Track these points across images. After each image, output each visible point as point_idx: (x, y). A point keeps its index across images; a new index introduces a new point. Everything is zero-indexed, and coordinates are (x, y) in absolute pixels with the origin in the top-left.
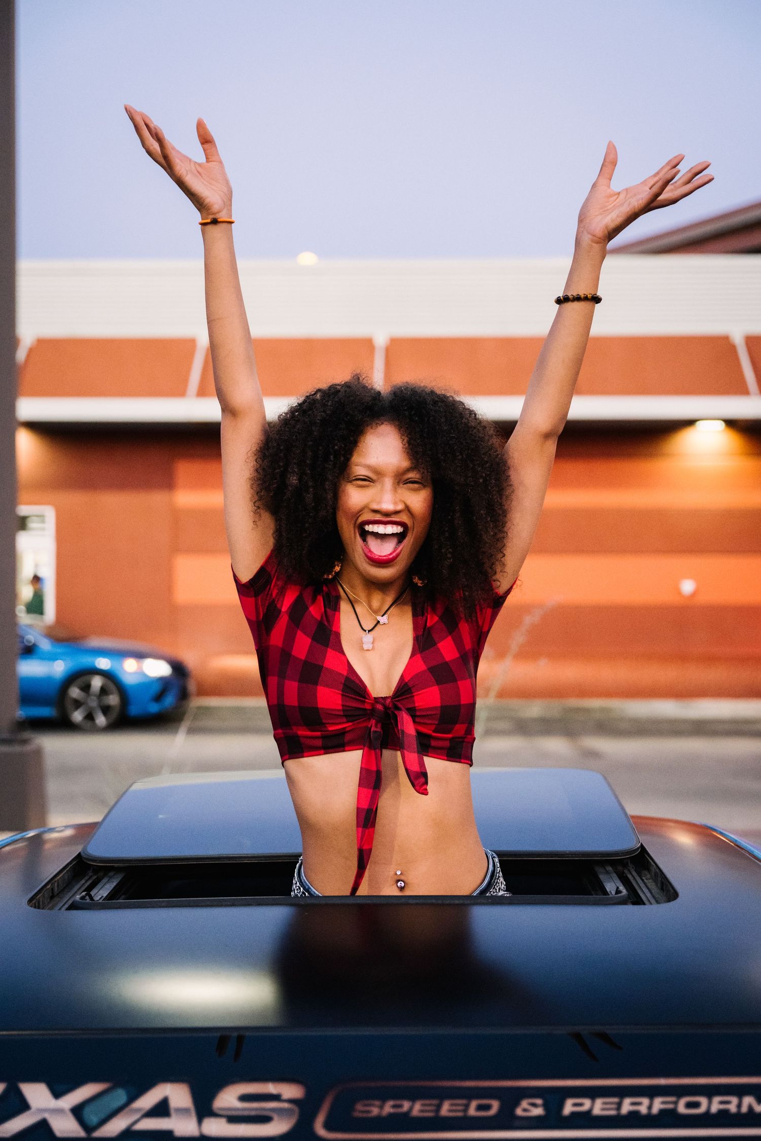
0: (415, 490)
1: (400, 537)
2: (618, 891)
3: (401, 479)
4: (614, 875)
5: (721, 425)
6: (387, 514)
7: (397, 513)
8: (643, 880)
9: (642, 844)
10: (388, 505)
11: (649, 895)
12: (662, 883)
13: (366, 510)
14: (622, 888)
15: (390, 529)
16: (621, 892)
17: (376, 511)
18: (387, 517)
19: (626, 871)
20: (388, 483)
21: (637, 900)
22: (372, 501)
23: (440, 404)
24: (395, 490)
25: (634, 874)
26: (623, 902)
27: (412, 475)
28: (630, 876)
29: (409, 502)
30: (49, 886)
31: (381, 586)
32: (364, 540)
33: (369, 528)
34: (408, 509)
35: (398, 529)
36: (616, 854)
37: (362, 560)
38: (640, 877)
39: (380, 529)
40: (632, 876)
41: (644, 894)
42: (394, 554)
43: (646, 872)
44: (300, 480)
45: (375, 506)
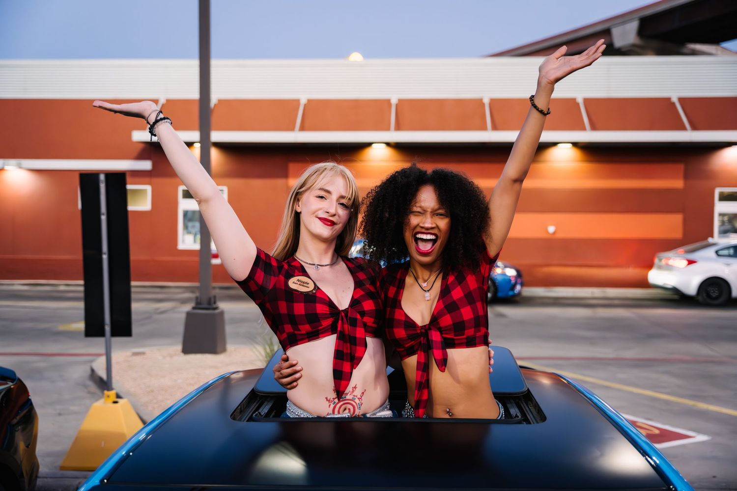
0: (442, 219)
1: (434, 241)
2: (516, 416)
3: (434, 213)
4: (514, 405)
5: (570, 145)
6: (427, 229)
7: (432, 228)
8: (529, 407)
9: (528, 388)
10: (428, 225)
11: (532, 416)
12: (538, 410)
13: (418, 227)
14: (519, 414)
15: (429, 237)
16: (518, 417)
17: (422, 227)
18: (427, 231)
19: (520, 402)
20: (428, 215)
21: (526, 420)
22: (421, 222)
23: (455, 177)
24: (432, 217)
25: (524, 404)
26: (520, 422)
27: (441, 211)
28: (522, 405)
29: (438, 224)
30: (239, 407)
31: (425, 266)
32: (417, 243)
33: (419, 236)
34: (437, 227)
35: (432, 237)
36: (516, 394)
37: (415, 253)
38: (527, 405)
39: (424, 237)
40: (524, 405)
41: (530, 417)
42: (430, 250)
43: (530, 402)
44: (389, 215)
45: (422, 225)
